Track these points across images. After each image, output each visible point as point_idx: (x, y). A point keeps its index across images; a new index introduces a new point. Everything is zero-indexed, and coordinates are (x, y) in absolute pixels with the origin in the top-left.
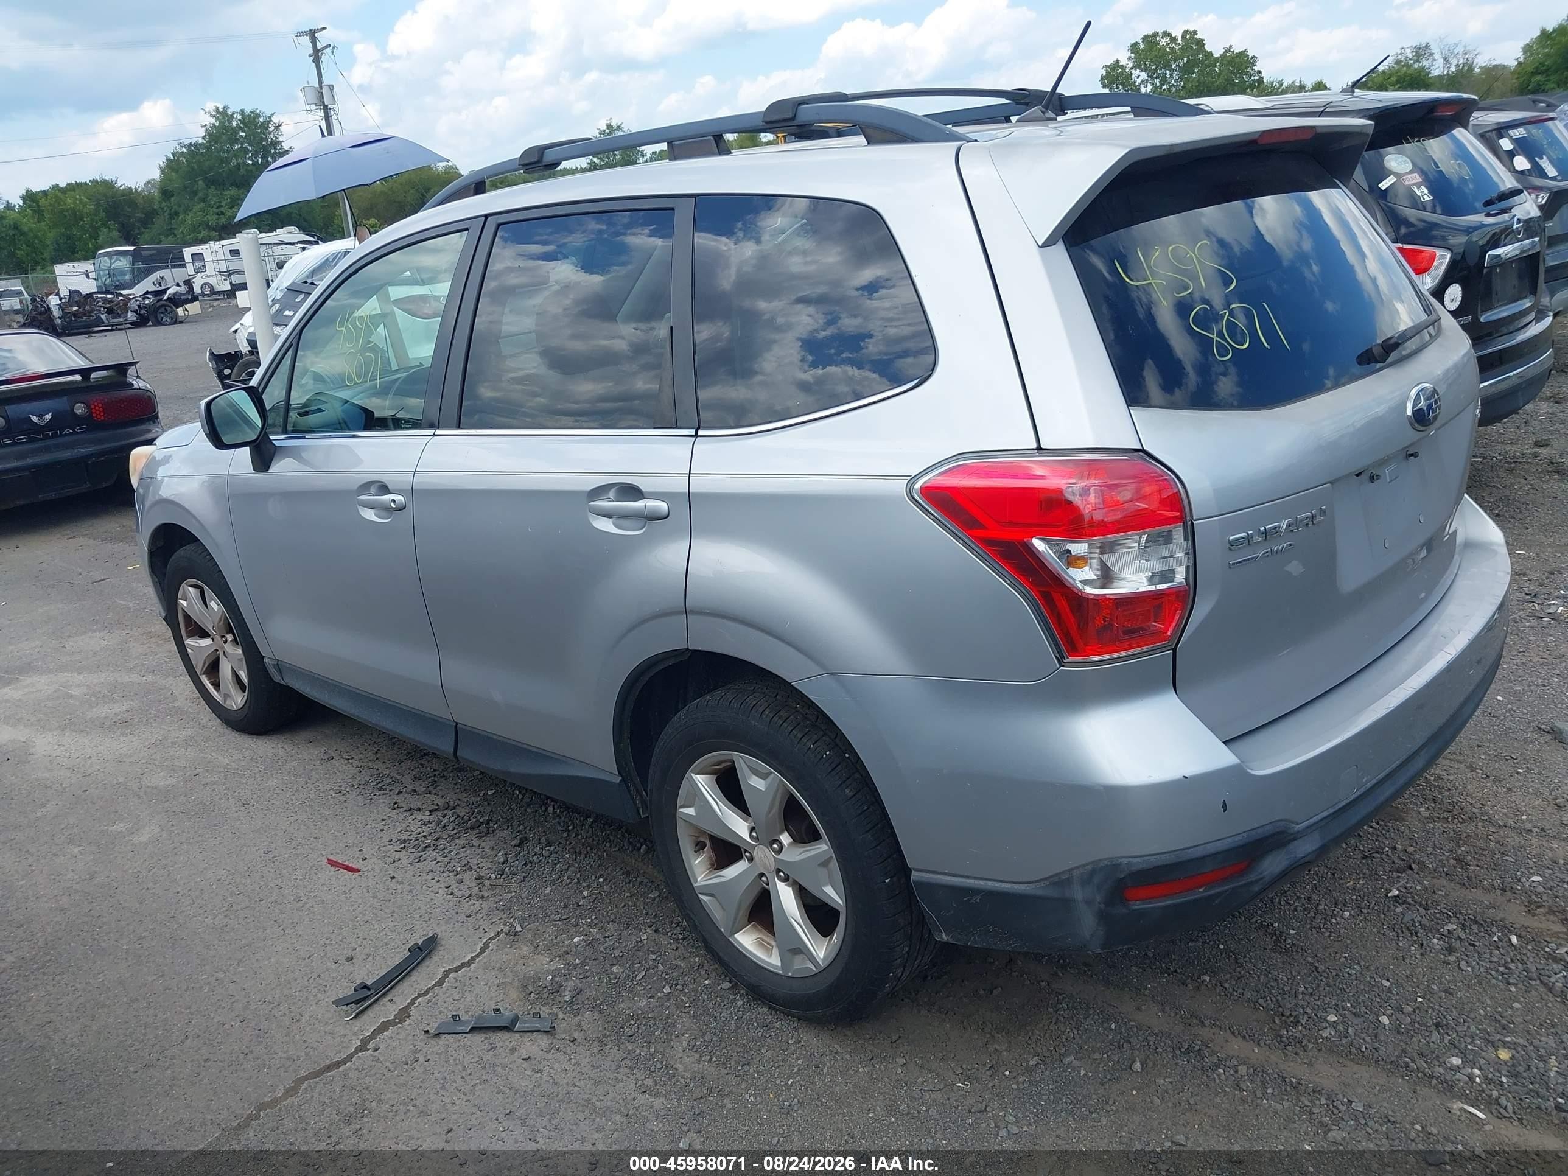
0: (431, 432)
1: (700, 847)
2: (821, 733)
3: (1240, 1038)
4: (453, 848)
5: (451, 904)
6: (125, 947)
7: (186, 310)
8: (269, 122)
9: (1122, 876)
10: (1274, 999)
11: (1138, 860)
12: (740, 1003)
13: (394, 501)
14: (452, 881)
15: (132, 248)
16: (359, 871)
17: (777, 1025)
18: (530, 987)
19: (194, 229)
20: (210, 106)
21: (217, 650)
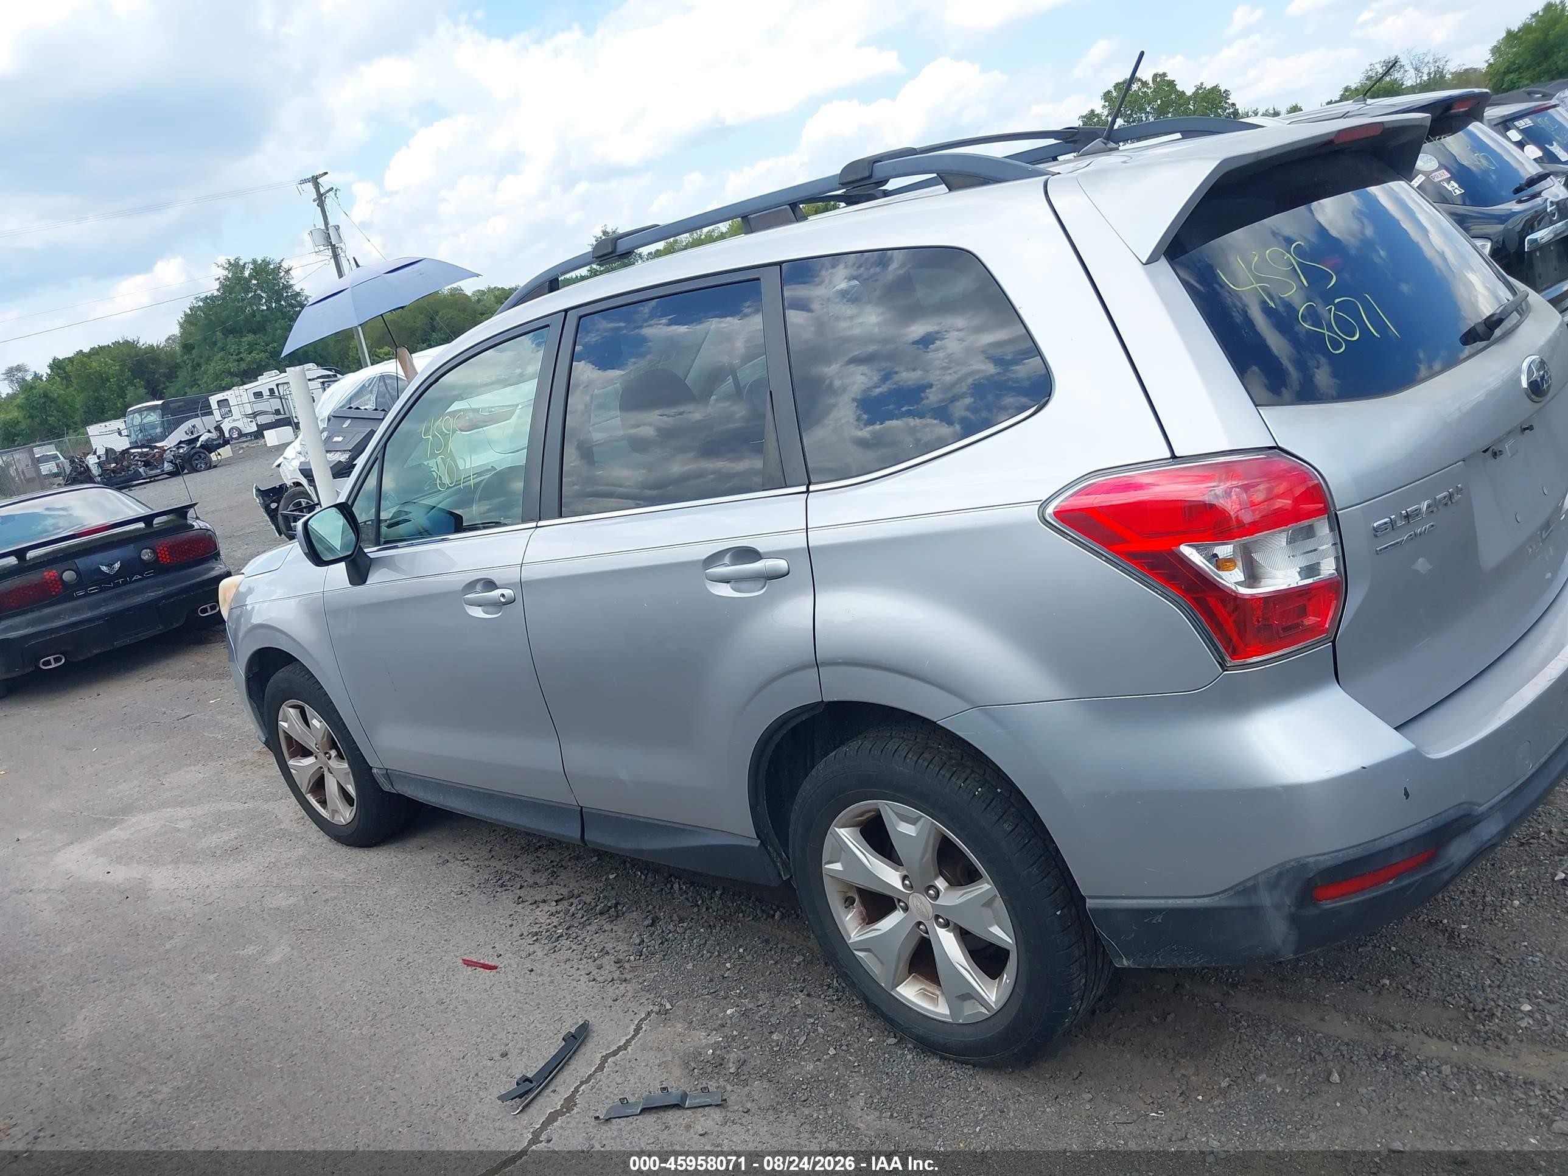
0: (534, 524)
1: (849, 902)
2: (969, 771)
3: (1435, 1039)
4: (586, 935)
5: (595, 990)
6: (278, 1066)
7: (219, 454)
8: (279, 268)
9: (1311, 875)
10: (1462, 996)
11: (1326, 857)
12: (909, 1057)
13: (503, 595)
14: (592, 967)
15: (160, 402)
16: (496, 968)
17: (953, 1074)
18: (692, 1062)
19: (217, 377)
20: (222, 260)
21: (321, 768)
